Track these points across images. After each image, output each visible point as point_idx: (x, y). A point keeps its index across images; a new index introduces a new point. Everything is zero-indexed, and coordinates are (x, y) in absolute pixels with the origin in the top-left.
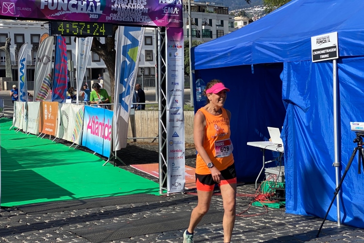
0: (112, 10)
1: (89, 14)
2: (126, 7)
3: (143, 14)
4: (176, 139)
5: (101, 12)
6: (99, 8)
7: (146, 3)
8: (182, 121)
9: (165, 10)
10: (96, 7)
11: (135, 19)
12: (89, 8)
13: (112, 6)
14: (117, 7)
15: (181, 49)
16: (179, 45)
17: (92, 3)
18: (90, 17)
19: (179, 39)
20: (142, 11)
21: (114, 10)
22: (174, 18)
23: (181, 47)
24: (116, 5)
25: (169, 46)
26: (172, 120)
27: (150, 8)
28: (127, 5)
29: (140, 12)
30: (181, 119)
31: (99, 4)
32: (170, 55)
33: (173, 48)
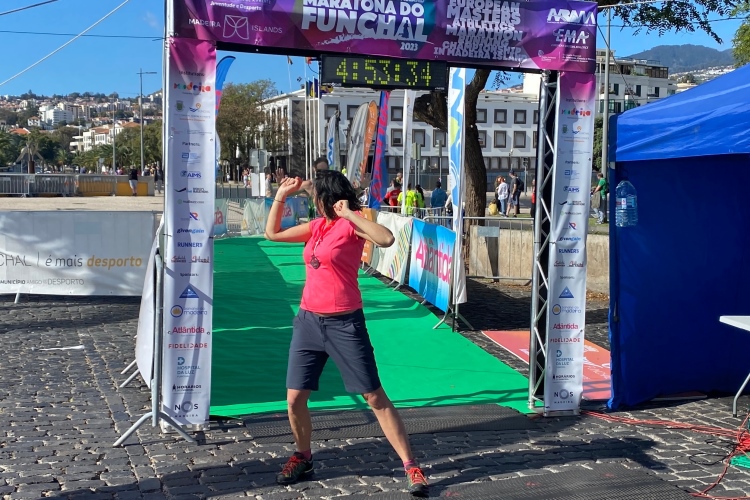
0: (447, 33)
1: (399, 43)
2: (478, 29)
3: (512, 43)
4: (566, 302)
5: (424, 39)
6: (419, 30)
7: (518, 21)
8: (582, 265)
9: (559, 35)
10: (414, 26)
11: (495, 54)
12: (401, 30)
13: (449, 26)
14: (459, 28)
15: (588, 117)
17: (407, 19)
18: (402, 48)
19: (585, 97)
20: (510, 38)
21: (451, 34)
22: (578, 52)
23: (588, 113)
24: (456, 24)
25: (562, 112)
26: (560, 264)
27: (527, 30)
28: (480, 23)
29: (507, 39)
30: (579, 262)
31: (420, 22)
32: (564, 130)
33: (570, 115)
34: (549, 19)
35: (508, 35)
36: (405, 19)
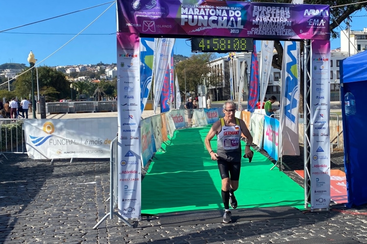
0: (253, 24)
1: (229, 30)
2: (268, 21)
3: (286, 27)
4: (320, 154)
5: (242, 27)
6: (239, 23)
7: (289, 16)
8: (327, 135)
9: (310, 22)
10: (236, 22)
11: (278, 32)
12: (230, 23)
13: (254, 21)
14: (259, 21)
15: (327, 62)
16: (325, 58)
17: (233, 18)
18: (231, 32)
19: (325, 52)
20: (285, 24)
21: (255, 24)
22: (320, 30)
23: (327, 60)
24: (257, 19)
26: (316, 135)
27: (294, 20)
28: (269, 18)
29: (283, 25)
30: (326, 133)
31: (239, 19)
32: (315, 68)
34: (305, 14)
35: (284, 23)
36: (231, 19)
